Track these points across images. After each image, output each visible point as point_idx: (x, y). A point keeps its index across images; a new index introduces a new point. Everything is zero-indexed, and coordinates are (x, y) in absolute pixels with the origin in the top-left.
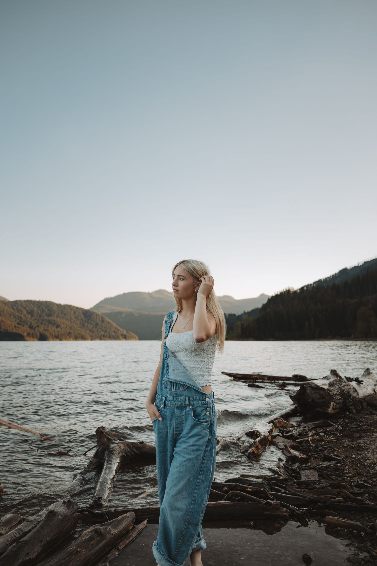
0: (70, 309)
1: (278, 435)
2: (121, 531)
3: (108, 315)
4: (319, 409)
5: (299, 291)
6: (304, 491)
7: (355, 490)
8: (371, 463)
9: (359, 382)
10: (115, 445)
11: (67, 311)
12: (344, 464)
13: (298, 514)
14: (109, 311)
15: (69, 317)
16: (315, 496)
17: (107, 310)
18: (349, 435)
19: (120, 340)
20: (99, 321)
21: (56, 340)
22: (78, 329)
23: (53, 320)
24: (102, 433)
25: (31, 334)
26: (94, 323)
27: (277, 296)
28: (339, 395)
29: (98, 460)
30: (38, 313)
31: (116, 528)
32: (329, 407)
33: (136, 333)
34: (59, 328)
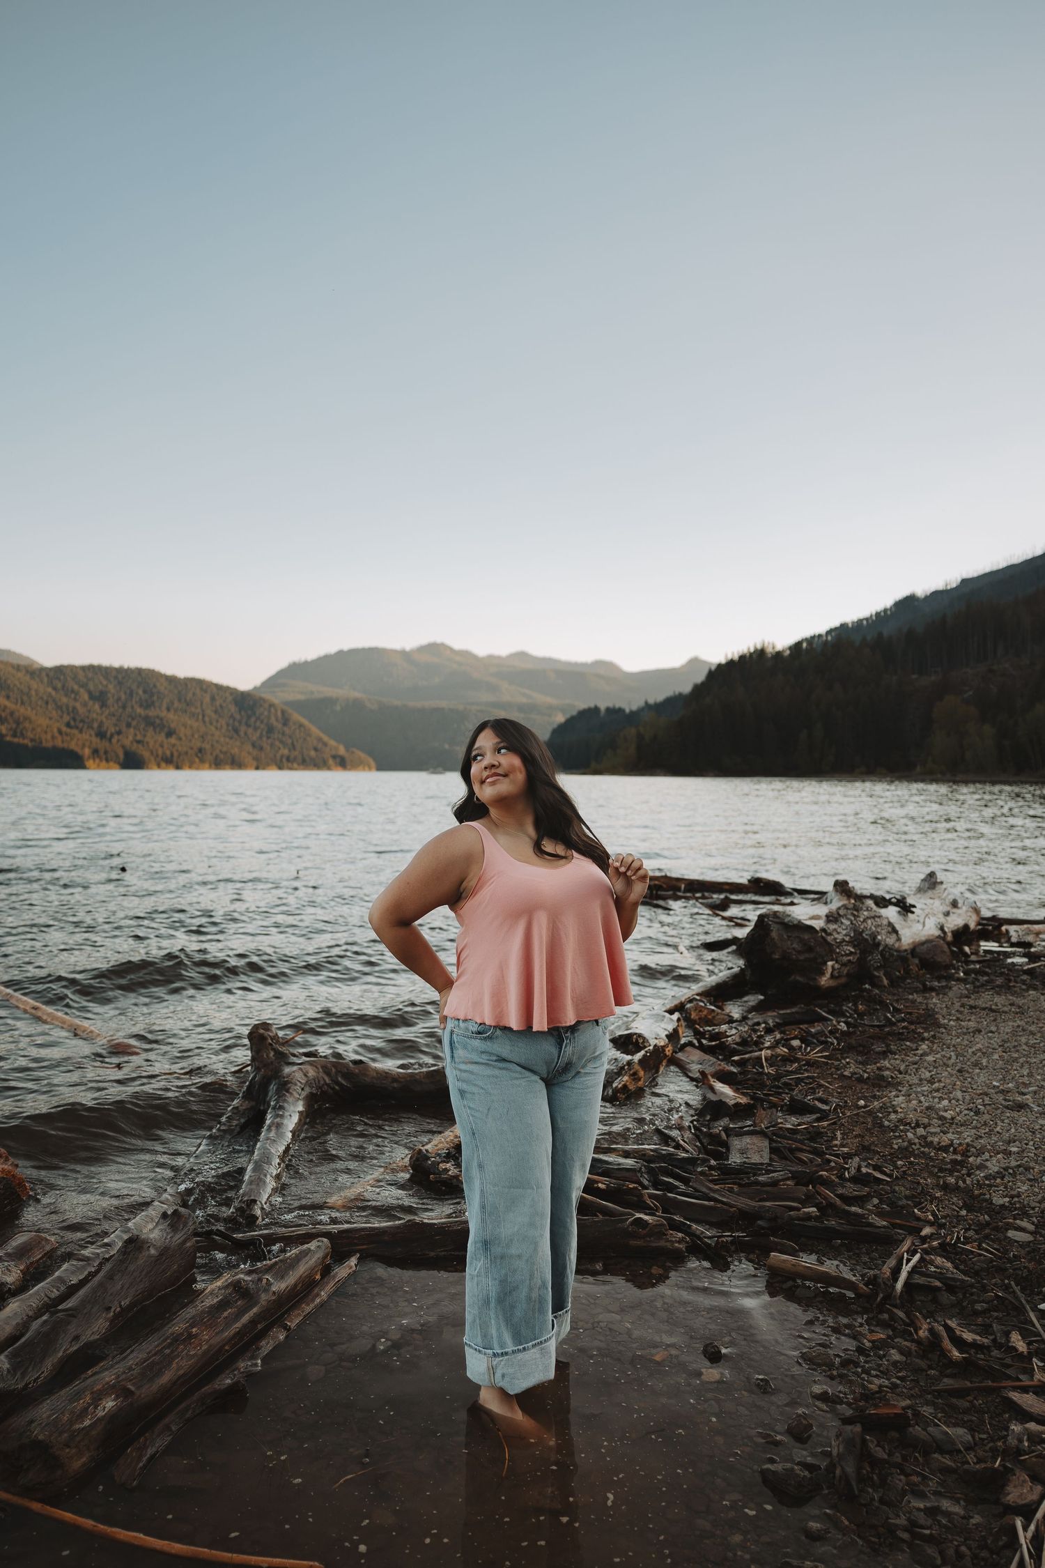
0: (201, 689)
1: (690, 1044)
2: (295, 1285)
3: (299, 706)
4: (799, 978)
5: (788, 652)
6: (731, 1190)
7: (851, 1189)
8: (900, 1121)
9: (905, 908)
10: (295, 1068)
11: (194, 694)
12: (835, 1123)
13: (708, 1245)
14: (301, 697)
15: (199, 710)
16: (753, 1204)
17: (296, 693)
18: (860, 1045)
19: (329, 768)
20: (277, 720)
21: (166, 768)
22: (222, 739)
23: (158, 717)
24: (263, 1038)
25: (102, 752)
26: (262, 726)
27: (731, 664)
28: (849, 943)
29: (253, 1103)
30: (119, 699)
31: (282, 1277)
32: (823, 974)
33: (370, 754)
34: (174, 736)
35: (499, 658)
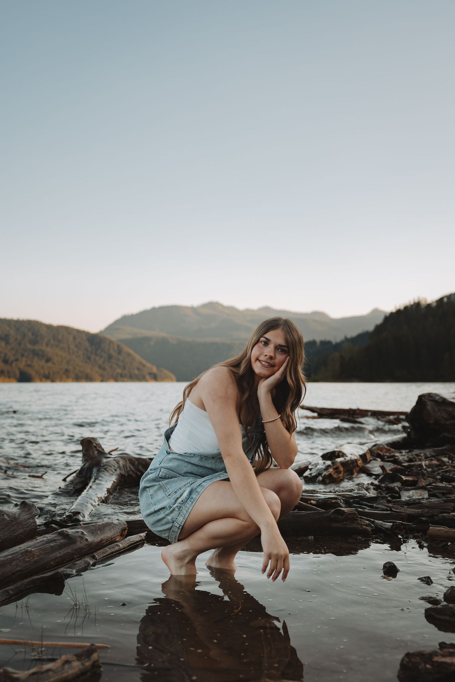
5: (434, 304)
6: (402, 507)
10: (111, 459)
11: (63, 336)
13: (387, 528)
14: (128, 337)
15: (66, 345)
16: (417, 511)
17: (126, 334)
19: (146, 381)
20: (114, 350)
21: (46, 381)
22: (80, 363)
23: (40, 350)
25: (6, 372)
26: (105, 355)
27: (399, 312)
30: (17, 339)
33: (173, 371)
34: (50, 362)
35: (252, 311)
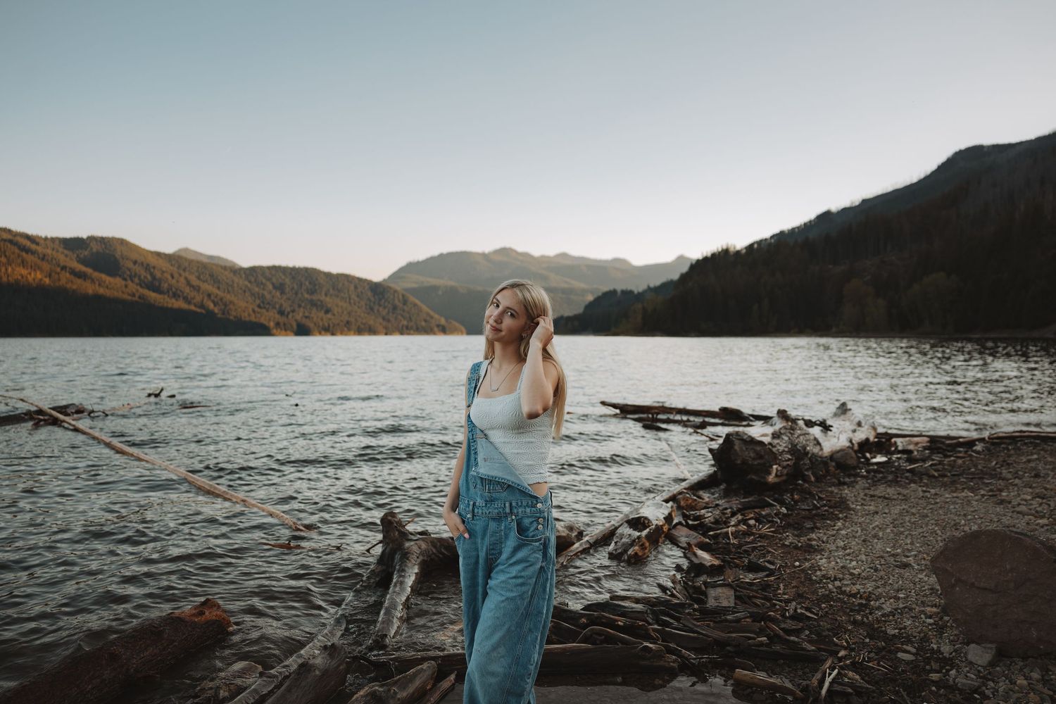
0: (348, 281)
1: (680, 523)
2: (413, 693)
3: (413, 291)
4: (753, 477)
5: (744, 251)
6: (708, 626)
7: (790, 624)
8: (823, 576)
9: (825, 427)
10: (412, 543)
11: (343, 284)
12: (779, 578)
13: (693, 664)
14: (414, 285)
15: (346, 295)
16: (724, 635)
17: (411, 282)
18: (796, 523)
19: (434, 334)
20: (399, 301)
21: (325, 335)
22: (362, 315)
23: (319, 300)
24: (390, 523)
25: (282, 324)
26: (390, 305)
27: (706, 259)
28: (788, 452)
29: (384, 567)
30: (293, 288)
31: (404, 688)
32: (770, 473)
33: (462, 323)
34: (330, 313)
35: (548, 257)
